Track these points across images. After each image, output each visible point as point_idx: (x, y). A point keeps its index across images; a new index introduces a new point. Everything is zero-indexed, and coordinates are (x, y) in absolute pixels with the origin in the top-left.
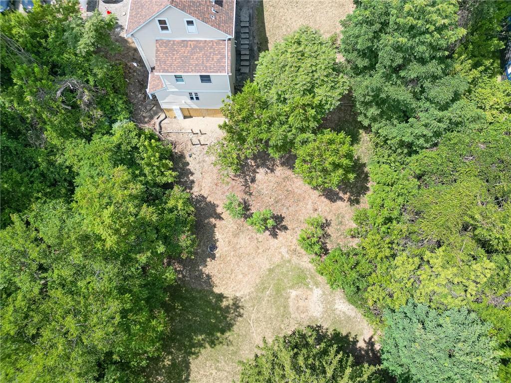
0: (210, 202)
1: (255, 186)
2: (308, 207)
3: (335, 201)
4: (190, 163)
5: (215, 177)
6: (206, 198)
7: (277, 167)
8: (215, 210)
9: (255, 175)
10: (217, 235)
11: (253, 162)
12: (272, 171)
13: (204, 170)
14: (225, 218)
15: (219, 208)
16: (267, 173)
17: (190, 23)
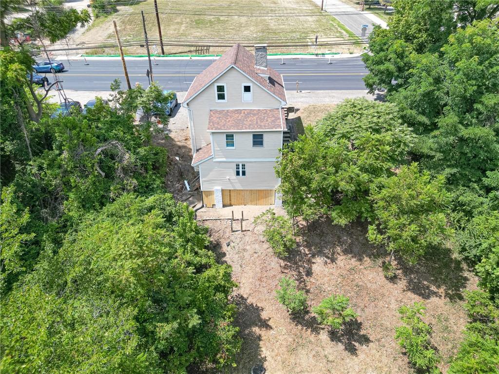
0: (252, 304)
1: (312, 280)
2: (391, 306)
3: (428, 297)
4: (227, 253)
5: (258, 270)
6: (246, 300)
7: (338, 256)
8: (259, 315)
9: (311, 266)
10: (264, 352)
11: (306, 250)
12: (333, 260)
13: (244, 262)
14: (274, 327)
15: (264, 312)
16: (326, 263)
17: (247, 89)
